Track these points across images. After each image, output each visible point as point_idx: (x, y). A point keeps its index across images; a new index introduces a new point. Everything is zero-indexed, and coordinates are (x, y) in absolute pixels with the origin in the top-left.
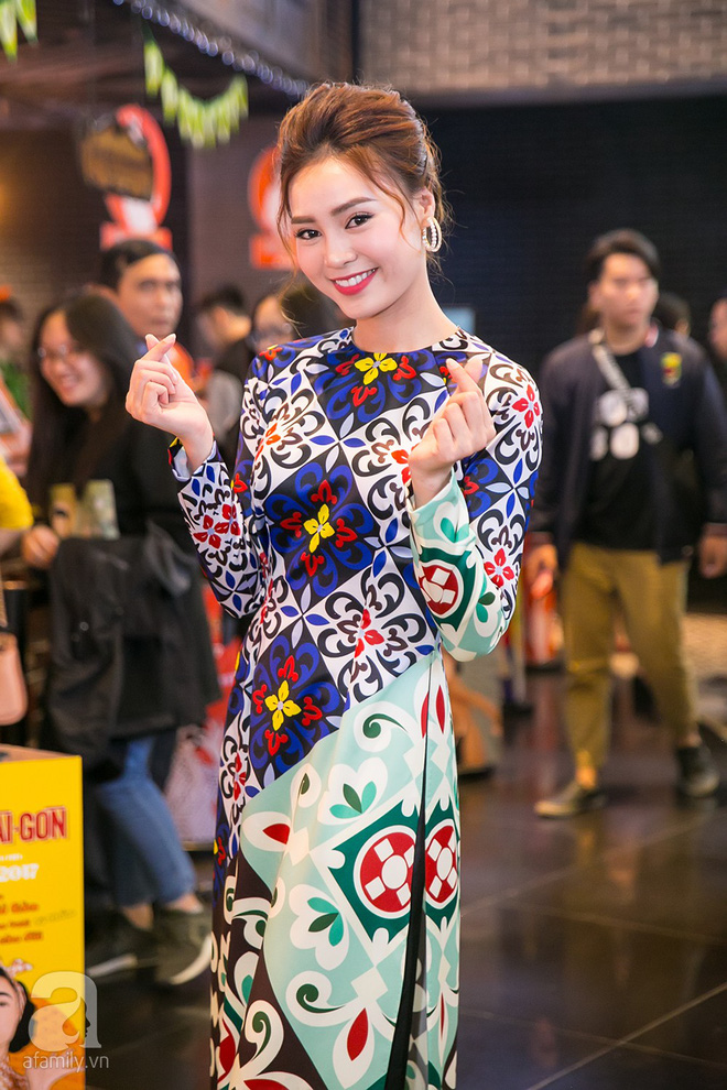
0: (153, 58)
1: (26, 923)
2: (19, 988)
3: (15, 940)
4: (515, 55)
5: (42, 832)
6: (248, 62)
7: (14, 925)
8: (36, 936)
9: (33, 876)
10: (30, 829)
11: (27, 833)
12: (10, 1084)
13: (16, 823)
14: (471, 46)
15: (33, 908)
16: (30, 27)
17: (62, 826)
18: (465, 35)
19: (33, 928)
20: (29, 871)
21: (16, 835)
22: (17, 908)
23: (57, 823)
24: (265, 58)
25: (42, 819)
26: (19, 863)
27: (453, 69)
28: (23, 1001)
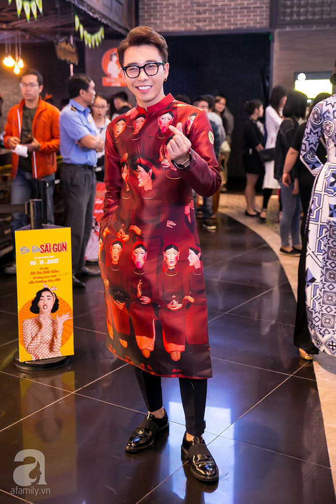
0: (77, 19)
1: (56, 276)
2: (54, 295)
3: (52, 281)
4: (186, 21)
5: (60, 250)
6: (105, 22)
7: (52, 276)
8: (59, 280)
9: (57, 262)
10: (56, 248)
11: (55, 250)
12: (52, 322)
13: (52, 247)
14: (173, 18)
15: (58, 271)
16: (41, 10)
17: (65, 248)
18: (170, 14)
19: (57, 277)
20: (56, 261)
21: (52, 250)
22: (53, 272)
23: (64, 247)
24: (110, 20)
25: (60, 245)
26: (53, 258)
27: (167, 24)
28: (55, 299)
